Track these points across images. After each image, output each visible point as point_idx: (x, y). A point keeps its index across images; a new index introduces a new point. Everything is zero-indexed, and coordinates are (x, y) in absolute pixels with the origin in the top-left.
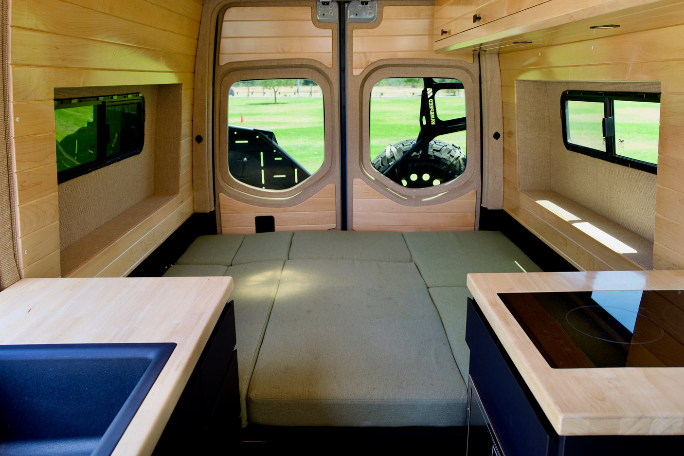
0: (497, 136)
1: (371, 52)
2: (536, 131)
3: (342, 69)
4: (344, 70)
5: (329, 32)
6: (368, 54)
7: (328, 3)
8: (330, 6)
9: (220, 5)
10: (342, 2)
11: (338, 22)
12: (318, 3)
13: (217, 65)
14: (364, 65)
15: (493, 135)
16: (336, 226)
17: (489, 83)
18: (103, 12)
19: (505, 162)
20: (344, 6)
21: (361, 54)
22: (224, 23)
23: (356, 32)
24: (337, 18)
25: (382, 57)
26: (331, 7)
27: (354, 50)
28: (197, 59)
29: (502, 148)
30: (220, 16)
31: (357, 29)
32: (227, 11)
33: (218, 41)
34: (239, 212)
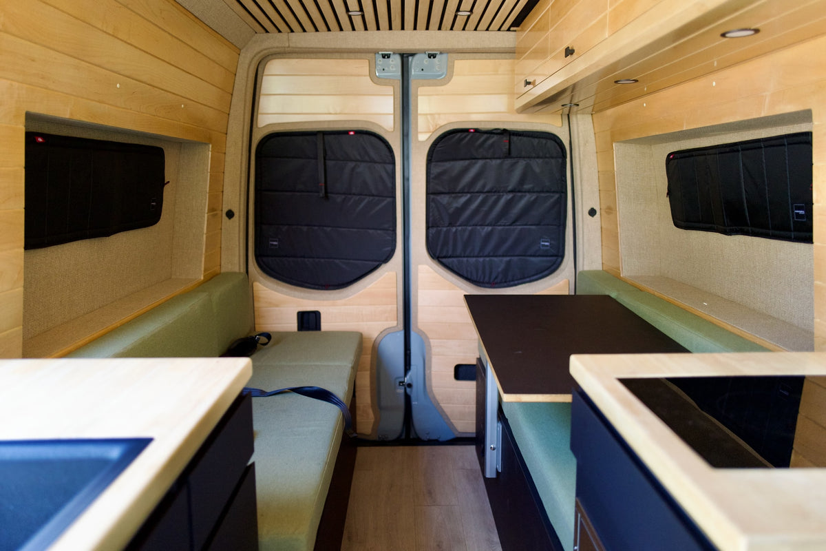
0: (592, 212)
1: (439, 114)
2: (640, 204)
3: (405, 134)
4: (408, 135)
5: (390, 90)
6: (437, 116)
7: (389, 56)
8: (391, 59)
9: (259, 55)
10: (405, 55)
11: (400, 78)
12: (377, 55)
13: (254, 126)
14: (432, 129)
15: (588, 211)
16: (397, 323)
17: (582, 149)
18: (103, 31)
19: (604, 244)
20: (408, 61)
21: (429, 116)
22: (264, 78)
23: (421, 90)
24: (399, 73)
25: (453, 119)
26: (392, 61)
27: (420, 111)
28: (230, 118)
29: (599, 228)
30: (259, 69)
31: (423, 86)
32: (269, 63)
33: (257, 98)
34: (277, 306)
